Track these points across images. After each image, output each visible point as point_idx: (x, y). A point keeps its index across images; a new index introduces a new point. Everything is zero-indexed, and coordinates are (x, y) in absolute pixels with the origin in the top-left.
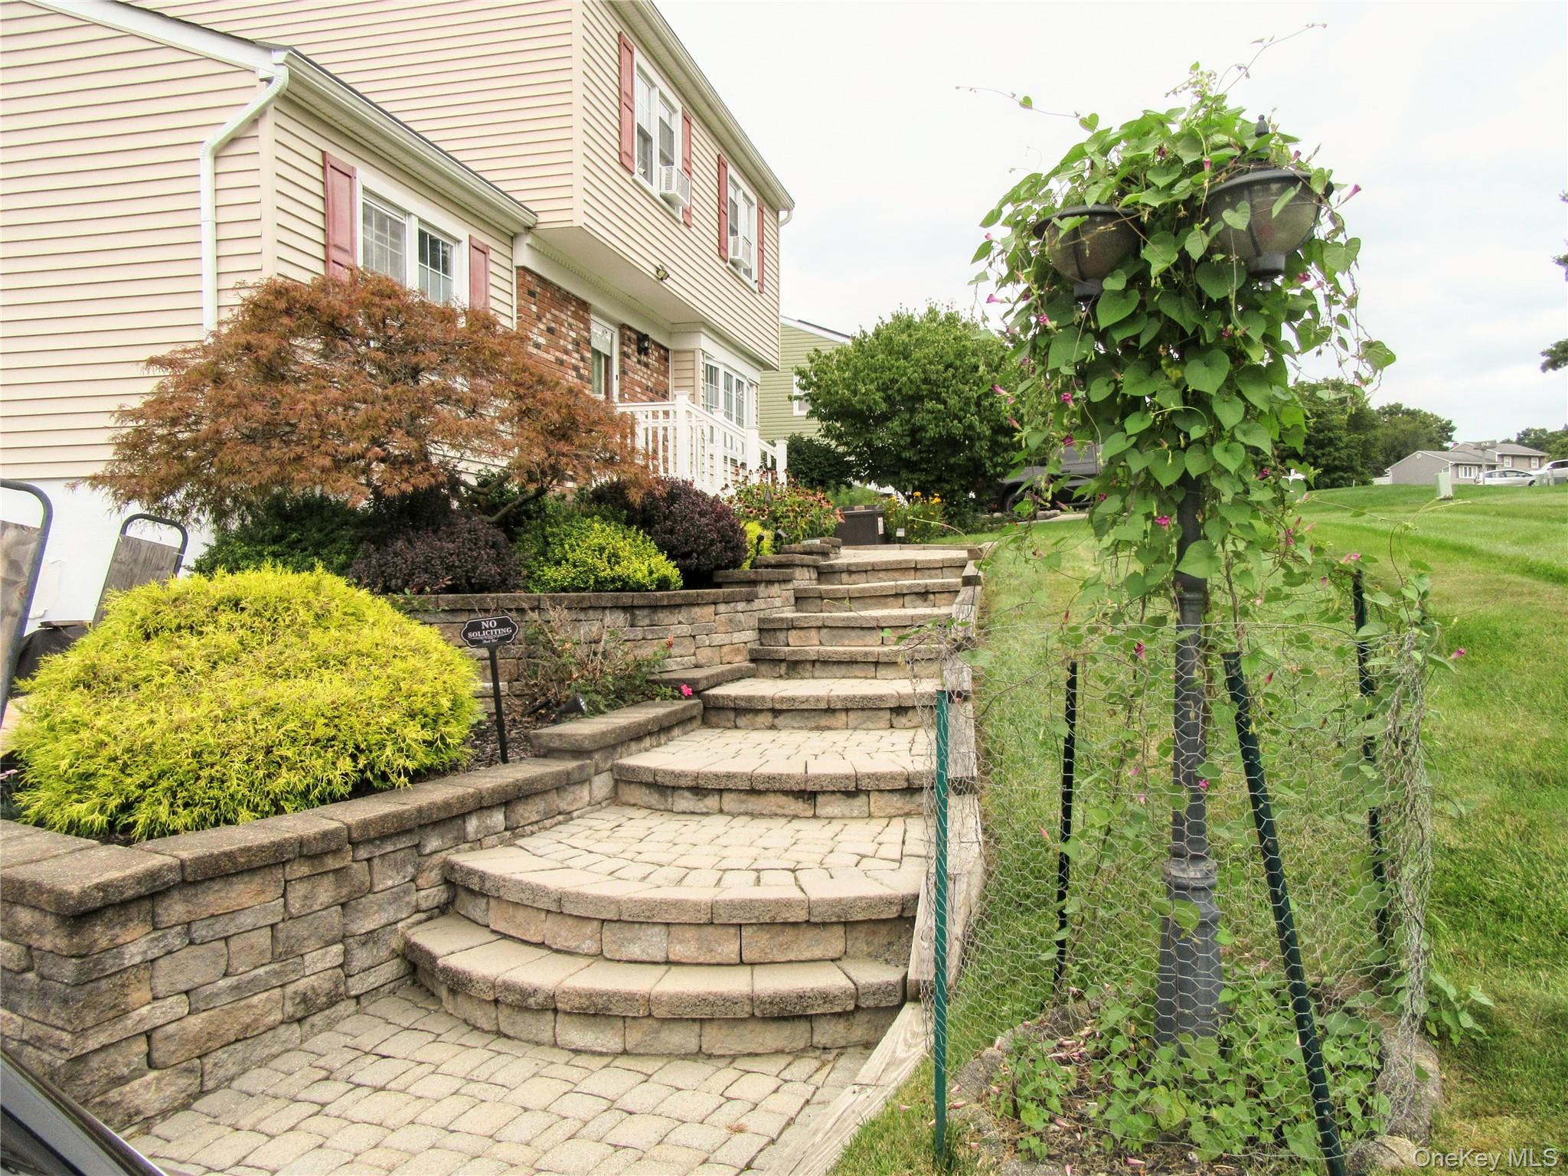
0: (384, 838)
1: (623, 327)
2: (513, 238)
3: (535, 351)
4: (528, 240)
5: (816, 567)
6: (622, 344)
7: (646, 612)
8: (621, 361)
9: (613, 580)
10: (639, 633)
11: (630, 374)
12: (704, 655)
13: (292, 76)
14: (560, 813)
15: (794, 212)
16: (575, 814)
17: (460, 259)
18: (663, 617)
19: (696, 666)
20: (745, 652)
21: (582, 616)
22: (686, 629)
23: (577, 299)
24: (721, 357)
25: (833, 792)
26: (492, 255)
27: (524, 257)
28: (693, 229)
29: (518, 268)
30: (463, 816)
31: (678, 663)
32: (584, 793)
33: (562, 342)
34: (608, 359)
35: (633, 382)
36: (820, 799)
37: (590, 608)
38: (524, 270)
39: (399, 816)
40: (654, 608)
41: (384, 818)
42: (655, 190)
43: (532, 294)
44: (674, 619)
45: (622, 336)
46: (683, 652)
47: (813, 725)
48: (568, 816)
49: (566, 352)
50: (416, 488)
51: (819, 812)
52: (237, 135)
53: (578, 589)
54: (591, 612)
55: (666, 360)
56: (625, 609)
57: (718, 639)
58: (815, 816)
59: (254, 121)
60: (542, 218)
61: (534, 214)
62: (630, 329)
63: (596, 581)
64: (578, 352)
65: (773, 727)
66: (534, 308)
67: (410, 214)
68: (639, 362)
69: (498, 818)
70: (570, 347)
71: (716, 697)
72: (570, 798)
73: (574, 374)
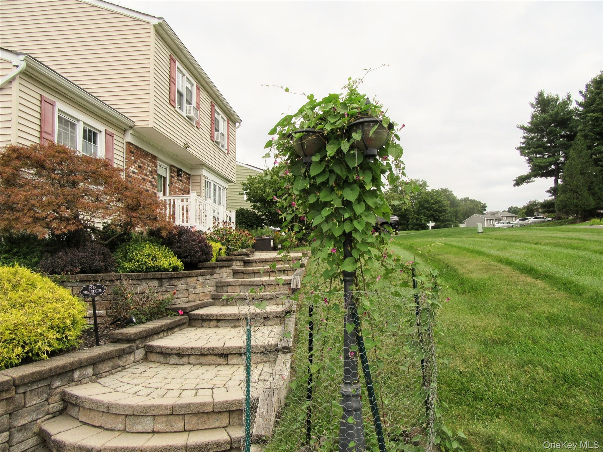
0: (32, 383)
1: (171, 166)
2: (125, 131)
3: (133, 175)
4: (131, 131)
5: (243, 261)
6: (171, 172)
7: (167, 280)
8: (170, 179)
9: (154, 267)
10: (163, 289)
11: (174, 184)
12: (192, 297)
13: (27, 65)
14: (119, 367)
15: (241, 124)
16: (127, 367)
17: (101, 139)
18: (175, 282)
19: (189, 302)
20: (209, 296)
21: (139, 282)
22: (184, 287)
23: (152, 155)
24: (212, 178)
25: (235, 354)
26: (115, 137)
27: (129, 138)
28: (200, 129)
29: (126, 142)
30: (73, 371)
31: (181, 301)
32: (131, 358)
33: (145, 172)
34: (165, 178)
35: (175, 187)
36: (229, 357)
37: (143, 279)
38: (129, 143)
39: (40, 373)
40: (171, 278)
41: (32, 374)
42: (184, 114)
43: (132, 152)
44: (179, 283)
45: (171, 169)
46: (183, 296)
47: (233, 325)
48: (123, 368)
49: (146, 175)
50: (69, 231)
51: (229, 362)
52: (2, 87)
53: (139, 271)
54: (143, 281)
55: (189, 179)
56: (158, 279)
57: (198, 290)
58: (227, 364)
59: (10, 82)
60: (137, 123)
61: (134, 122)
62: (174, 167)
63: (146, 268)
64: (151, 175)
65: (217, 326)
66: (133, 158)
67: (79, 120)
68: (178, 179)
69: (90, 371)
70: (148, 173)
71: (194, 315)
72: (124, 360)
73: (150, 184)
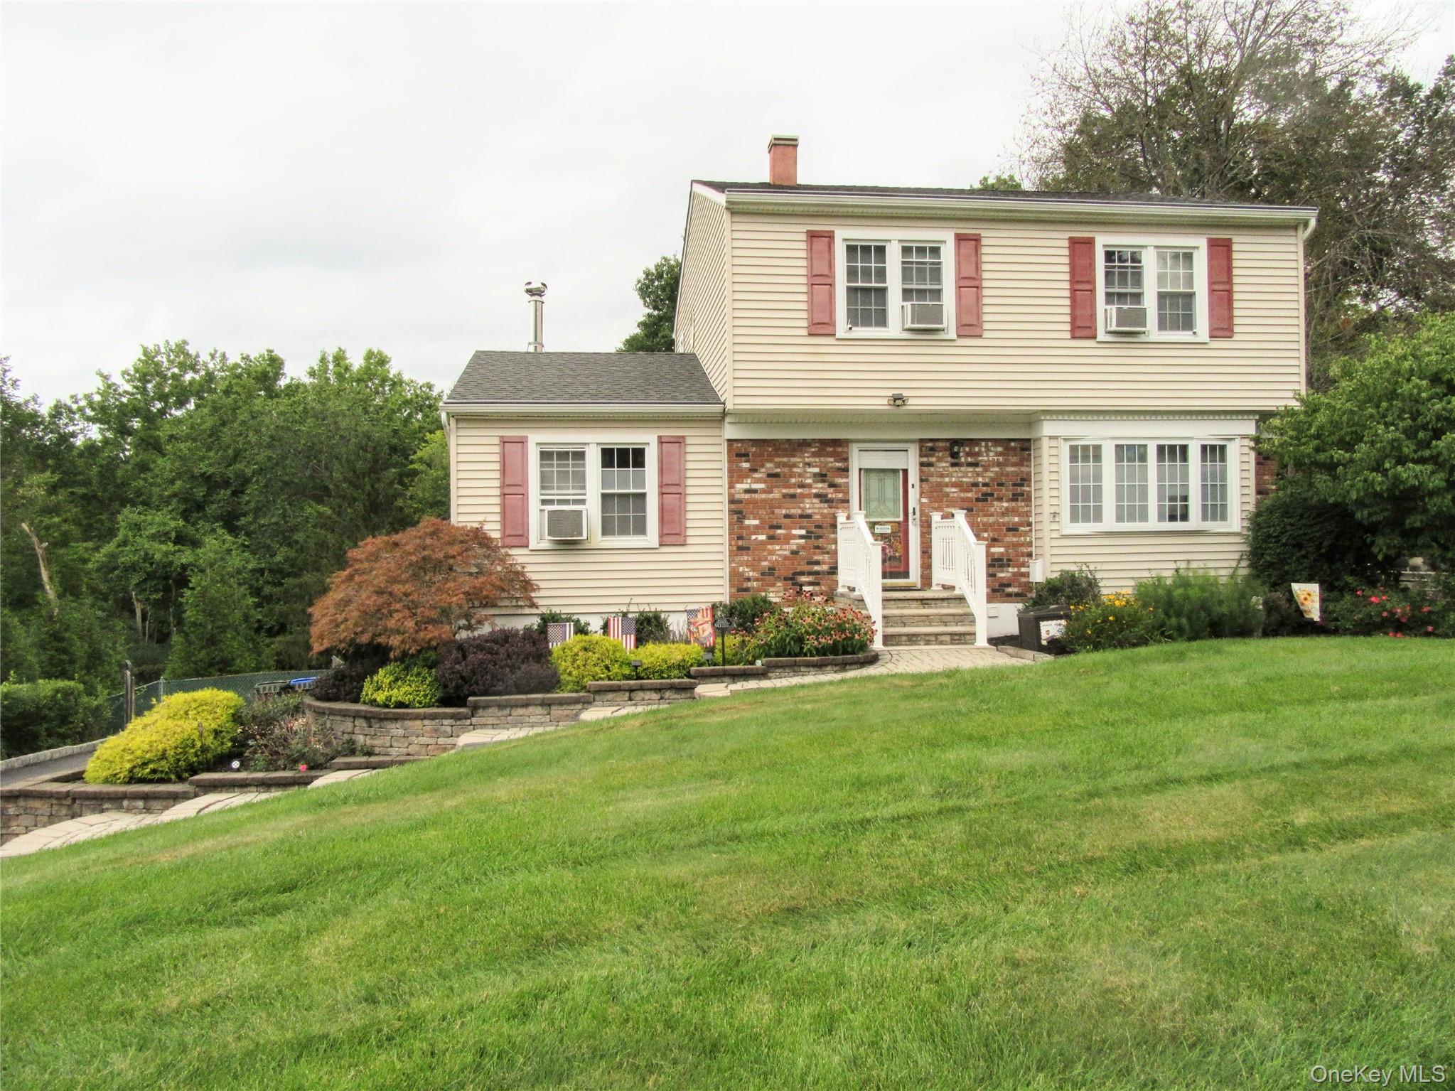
1: (922, 441)
2: (722, 420)
3: (747, 496)
6: (921, 456)
8: (921, 470)
11: (934, 478)
17: (651, 455)
23: (820, 441)
24: (1107, 435)
26: (689, 441)
27: (731, 432)
28: (989, 335)
29: (728, 441)
33: (793, 480)
34: (905, 472)
35: (940, 485)
38: (734, 441)
42: (888, 332)
43: (738, 455)
44: (393, 726)
45: (922, 449)
49: (802, 486)
55: (1029, 449)
57: (423, 740)
60: (727, 404)
61: (722, 403)
62: (934, 440)
64: (823, 482)
66: (746, 465)
67: (588, 444)
68: (953, 465)
70: (809, 481)
73: (816, 501)
